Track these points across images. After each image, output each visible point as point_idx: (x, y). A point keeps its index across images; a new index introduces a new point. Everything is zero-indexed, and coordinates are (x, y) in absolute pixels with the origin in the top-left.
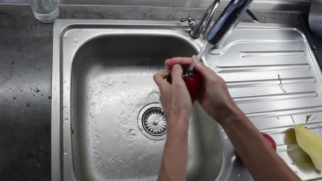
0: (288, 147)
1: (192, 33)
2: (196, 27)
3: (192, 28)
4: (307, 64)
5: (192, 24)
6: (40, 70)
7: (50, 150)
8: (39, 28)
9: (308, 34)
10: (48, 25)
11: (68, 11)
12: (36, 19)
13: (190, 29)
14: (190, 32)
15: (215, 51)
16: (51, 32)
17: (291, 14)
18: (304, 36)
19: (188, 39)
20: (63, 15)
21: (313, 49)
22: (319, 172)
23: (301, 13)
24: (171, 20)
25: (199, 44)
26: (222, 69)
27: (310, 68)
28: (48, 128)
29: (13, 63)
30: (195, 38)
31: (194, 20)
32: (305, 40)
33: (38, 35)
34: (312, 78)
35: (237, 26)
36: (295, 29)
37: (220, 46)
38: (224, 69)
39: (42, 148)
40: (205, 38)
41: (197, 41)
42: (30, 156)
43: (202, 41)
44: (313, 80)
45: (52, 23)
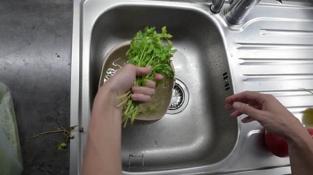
1: (213, 7)
3: (213, 2)
6: (60, 37)
7: (69, 114)
14: (211, 5)
15: (235, 27)
19: (208, 13)
25: (219, 20)
26: (241, 46)
28: (67, 94)
29: (33, 28)
30: (216, 13)
33: (58, 2)
35: (260, 3)
37: (240, 22)
38: (244, 46)
39: (61, 112)
40: (225, 13)
41: (218, 15)
42: (50, 119)
43: (222, 16)
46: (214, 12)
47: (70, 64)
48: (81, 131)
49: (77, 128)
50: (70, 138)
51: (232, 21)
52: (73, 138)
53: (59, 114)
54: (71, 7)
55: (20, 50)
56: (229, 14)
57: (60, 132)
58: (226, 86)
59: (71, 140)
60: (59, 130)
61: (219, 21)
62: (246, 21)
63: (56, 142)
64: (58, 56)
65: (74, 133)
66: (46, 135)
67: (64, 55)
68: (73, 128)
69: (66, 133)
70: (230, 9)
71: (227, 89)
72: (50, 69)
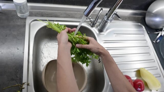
0: (137, 78)
1: (91, 24)
2: (93, 22)
3: (91, 22)
4: (146, 40)
5: (91, 20)
6: (19, 40)
8: (19, 20)
9: (146, 26)
10: (23, 19)
11: (34, 13)
12: (18, 16)
13: (90, 23)
14: (90, 24)
15: (102, 33)
16: (25, 22)
17: (138, 17)
18: (144, 27)
19: (89, 27)
20: (31, 15)
21: (148, 33)
22: (151, 90)
23: (143, 17)
25: (95, 30)
26: (105, 42)
27: (147, 42)
28: (22, 67)
29: (6, 36)
30: (93, 27)
31: (92, 19)
32: (144, 29)
33: (19, 24)
34: (148, 46)
35: (112, 22)
36: (140, 24)
37: (105, 30)
39: (18, 76)
40: (97, 27)
42: (13, 80)
43: (96, 28)
44: (148, 47)
45: (26, 18)
46: (92, 27)
47: (23, 53)
48: (28, 85)
49: (26, 84)
50: (22, 88)
51: (101, 31)
52: (24, 88)
54: (25, 26)
56: (99, 27)
57: (17, 86)
58: (99, 60)
59: (23, 90)
60: (17, 85)
62: (107, 30)
63: (15, 91)
64: (18, 49)
65: (25, 86)
66: (10, 88)
67: (21, 48)
68: (24, 83)
69: (21, 86)
70: (99, 25)
71: (99, 62)
72: (14, 55)
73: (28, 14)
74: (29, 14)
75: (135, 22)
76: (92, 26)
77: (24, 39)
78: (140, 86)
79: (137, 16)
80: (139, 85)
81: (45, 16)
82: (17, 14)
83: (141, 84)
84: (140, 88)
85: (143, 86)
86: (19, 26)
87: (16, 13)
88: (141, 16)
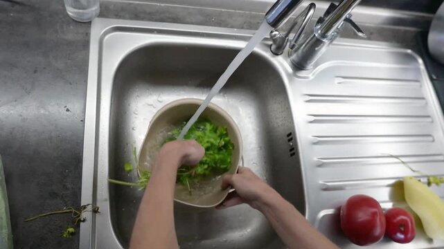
0: (393, 205)
1: (273, 47)
2: (279, 40)
3: (275, 41)
4: (423, 98)
5: (275, 35)
6: (71, 84)
7: (80, 189)
8: (71, 27)
9: (426, 58)
10: (83, 25)
11: (112, 7)
13: (270, 43)
14: (271, 45)
15: (302, 73)
16: (88, 35)
17: (406, 31)
18: (420, 61)
19: (267, 55)
20: (105, 12)
21: (431, 79)
22: (430, 240)
23: (419, 30)
24: (248, 29)
26: (311, 98)
27: (427, 103)
28: (78, 160)
29: (35, 72)
31: (277, 31)
32: (422, 67)
33: (70, 37)
34: (428, 117)
35: (334, 42)
36: (409, 51)
37: (310, 66)
38: (313, 98)
39: (69, 186)
40: (289, 55)
41: (280, 58)
42: (54, 195)
43: (286, 59)
44: (429, 120)
45: (90, 23)
46: (276, 54)
47: (83, 121)
48: (95, 211)
49: (90, 208)
50: (80, 221)
51: (299, 66)
52: (84, 221)
53: (67, 189)
54: (86, 45)
55: (16, 101)
56: (294, 57)
57: (66, 212)
58: (291, 150)
59: (81, 224)
60: (65, 209)
61: (282, 65)
62: (316, 65)
63: (61, 227)
64: (68, 110)
65: (86, 214)
66: (47, 217)
67: (75, 107)
68: (85, 207)
69: (75, 214)
70: (295, 50)
71: (292, 155)
72: (56, 127)
73: (96, 10)
74: (98, 11)
75: (396, 44)
76: (277, 52)
77: (86, 82)
78: (402, 229)
79: (402, 28)
80: (401, 225)
81: (142, 19)
82: (65, 10)
83: (407, 221)
84: (402, 232)
85: (412, 228)
86: (69, 43)
87: (64, 6)
88: (413, 29)
